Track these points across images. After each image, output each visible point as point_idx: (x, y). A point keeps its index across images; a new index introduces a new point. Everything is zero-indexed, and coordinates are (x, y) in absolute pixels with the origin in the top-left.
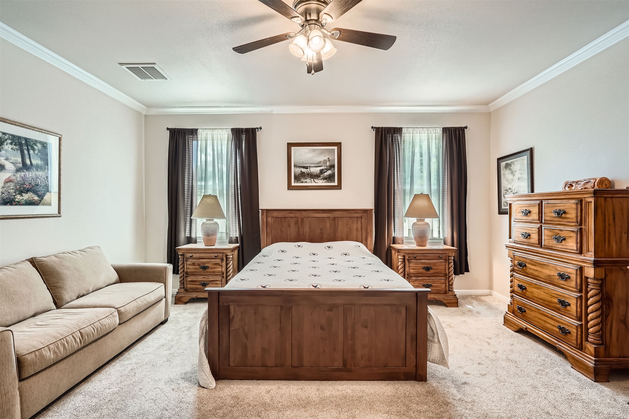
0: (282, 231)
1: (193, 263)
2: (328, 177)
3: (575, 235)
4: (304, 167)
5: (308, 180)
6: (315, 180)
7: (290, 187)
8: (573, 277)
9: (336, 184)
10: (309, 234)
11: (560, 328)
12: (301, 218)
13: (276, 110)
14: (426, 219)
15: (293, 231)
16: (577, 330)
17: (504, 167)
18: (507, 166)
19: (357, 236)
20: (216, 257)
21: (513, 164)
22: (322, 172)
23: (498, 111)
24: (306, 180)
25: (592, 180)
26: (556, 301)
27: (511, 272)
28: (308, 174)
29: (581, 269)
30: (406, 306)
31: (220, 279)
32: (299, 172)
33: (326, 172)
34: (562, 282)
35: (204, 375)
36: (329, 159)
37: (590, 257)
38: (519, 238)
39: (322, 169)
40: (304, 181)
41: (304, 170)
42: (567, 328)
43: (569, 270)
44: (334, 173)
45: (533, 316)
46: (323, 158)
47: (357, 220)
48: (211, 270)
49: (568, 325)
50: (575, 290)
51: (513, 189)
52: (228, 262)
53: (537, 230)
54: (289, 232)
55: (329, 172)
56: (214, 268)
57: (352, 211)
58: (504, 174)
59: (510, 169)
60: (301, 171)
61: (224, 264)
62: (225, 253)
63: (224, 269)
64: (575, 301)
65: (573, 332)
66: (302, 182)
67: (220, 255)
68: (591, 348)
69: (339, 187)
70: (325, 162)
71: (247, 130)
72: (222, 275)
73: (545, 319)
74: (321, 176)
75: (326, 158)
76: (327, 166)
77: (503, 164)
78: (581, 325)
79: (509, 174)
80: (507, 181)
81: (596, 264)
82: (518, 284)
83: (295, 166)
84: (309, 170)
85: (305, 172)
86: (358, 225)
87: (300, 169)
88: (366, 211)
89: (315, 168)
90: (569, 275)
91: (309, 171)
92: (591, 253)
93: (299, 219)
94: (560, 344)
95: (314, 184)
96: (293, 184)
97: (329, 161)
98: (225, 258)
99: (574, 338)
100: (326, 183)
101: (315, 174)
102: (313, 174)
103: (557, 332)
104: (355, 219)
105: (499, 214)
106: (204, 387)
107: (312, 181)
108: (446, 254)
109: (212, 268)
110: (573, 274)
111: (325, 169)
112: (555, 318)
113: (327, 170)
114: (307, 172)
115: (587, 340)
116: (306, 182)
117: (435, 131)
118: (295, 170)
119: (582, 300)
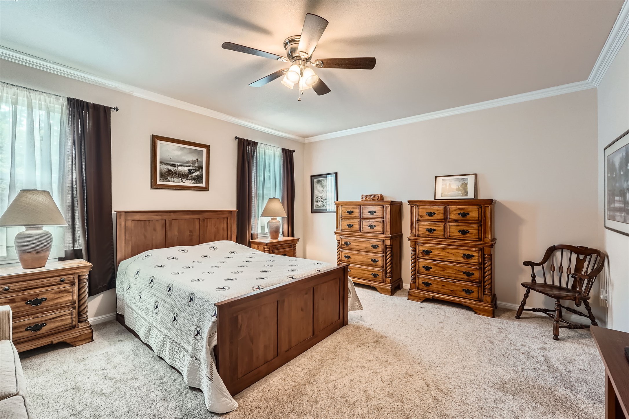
0: (145, 237)
1: (10, 300)
2: (196, 178)
3: (381, 224)
4: (171, 165)
5: (176, 179)
6: (183, 180)
7: (154, 185)
8: (380, 246)
9: (204, 185)
10: (178, 238)
11: (373, 275)
12: (169, 220)
13: (138, 93)
14: (278, 218)
15: (159, 236)
16: (382, 273)
17: (316, 182)
18: (318, 182)
19: (223, 235)
20: (62, 282)
21: (323, 181)
22: (190, 172)
23: (311, 144)
24: (173, 179)
25: (377, 195)
26: (370, 260)
27: (337, 250)
28: (176, 173)
29: (384, 241)
30: (340, 278)
31: (69, 312)
32: (166, 169)
33: (194, 172)
34: (374, 250)
35: (227, 399)
36: (197, 159)
37: (389, 234)
38: (345, 228)
39: (190, 169)
40: (171, 180)
41: (171, 168)
42: (376, 273)
43: (378, 243)
44: (202, 175)
45: (355, 272)
46: (191, 158)
47: (224, 221)
48: (52, 303)
49: (377, 272)
50: (382, 252)
51: (323, 197)
52: (82, 285)
53: (358, 222)
54: (154, 238)
55: (197, 173)
56: (57, 298)
57: (219, 212)
58: (316, 187)
59: (321, 184)
60: (168, 169)
61: (76, 289)
62: (78, 273)
63: (75, 297)
64: (381, 258)
65: (380, 275)
66: (169, 181)
67: (70, 278)
68: (389, 280)
69: (206, 189)
70: (193, 162)
71: (96, 107)
72: (73, 306)
73: (363, 272)
74: (190, 176)
75: (195, 159)
76: (195, 167)
77: (315, 180)
78: (384, 270)
79: (320, 187)
80: (318, 191)
81: (392, 238)
82: (345, 256)
83: (160, 162)
84: (176, 168)
85: (173, 171)
86: (224, 225)
87: (166, 167)
88: (231, 212)
89: (183, 167)
90: (378, 245)
91: (177, 170)
92: (389, 233)
93: (167, 221)
94: (372, 283)
95: (181, 184)
96: (159, 182)
97: (197, 162)
98: (77, 281)
99: (381, 277)
100: (194, 183)
101: (183, 174)
102: (181, 174)
103: (371, 277)
104: (222, 220)
105: (312, 213)
106: (227, 413)
107: (180, 181)
108: (293, 243)
109: (51, 300)
110: (380, 244)
111: (193, 169)
112: (370, 270)
113: (196, 170)
114: (175, 170)
115: (386, 277)
116: (173, 181)
117: (277, 150)
118: (161, 167)
119: (384, 257)
